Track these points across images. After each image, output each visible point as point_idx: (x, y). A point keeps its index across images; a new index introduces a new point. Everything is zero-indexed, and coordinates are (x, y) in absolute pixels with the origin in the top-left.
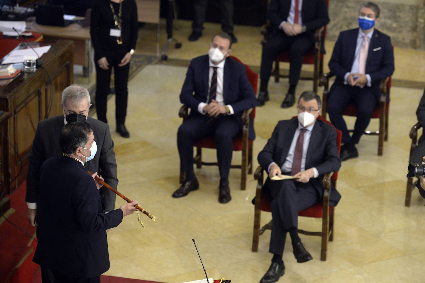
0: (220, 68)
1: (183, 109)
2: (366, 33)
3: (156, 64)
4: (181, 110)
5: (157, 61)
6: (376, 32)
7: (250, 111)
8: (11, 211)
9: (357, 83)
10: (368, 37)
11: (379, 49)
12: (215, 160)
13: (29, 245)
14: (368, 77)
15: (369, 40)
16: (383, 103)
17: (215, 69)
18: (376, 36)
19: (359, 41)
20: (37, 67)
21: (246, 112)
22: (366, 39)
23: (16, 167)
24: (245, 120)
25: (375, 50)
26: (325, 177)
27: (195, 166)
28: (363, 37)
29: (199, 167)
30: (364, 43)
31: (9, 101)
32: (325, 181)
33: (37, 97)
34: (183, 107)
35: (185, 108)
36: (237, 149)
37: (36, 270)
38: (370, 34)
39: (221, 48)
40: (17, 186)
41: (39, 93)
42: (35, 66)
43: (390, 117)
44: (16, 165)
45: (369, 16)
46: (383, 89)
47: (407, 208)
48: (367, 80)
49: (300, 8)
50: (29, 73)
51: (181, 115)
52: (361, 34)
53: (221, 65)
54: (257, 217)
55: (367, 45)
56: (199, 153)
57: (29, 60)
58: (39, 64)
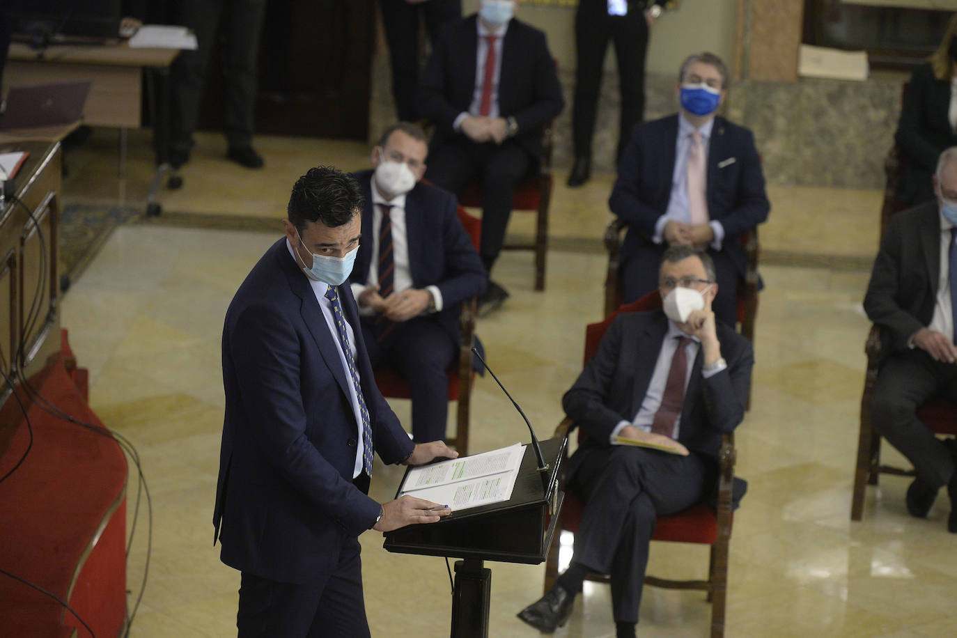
0: (399, 207)
2: (697, 126)
3: (136, 223)
5: (136, 217)
6: (720, 122)
10: (703, 136)
11: (731, 161)
14: (718, 228)
15: (706, 143)
17: (386, 209)
18: (722, 131)
19: (682, 145)
20: (7, 198)
21: (470, 307)
22: (698, 139)
25: (722, 165)
28: (690, 136)
30: (694, 150)
33: (8, 271)
38: (706, 128)
41: (10, 263)
42: (2, 197)
45: (710, 82)
47: (858, 524)
48: (713, 233)
49: (496, 79)
52: (685, 127)
53: (400, 202)
55: (701, 153)
58: (9, 194)
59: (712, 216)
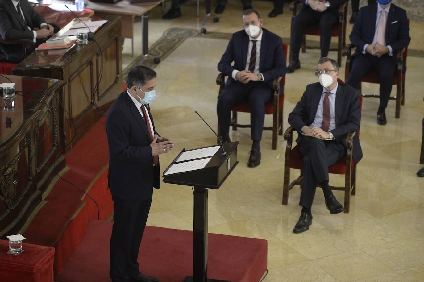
1: (220, 77)
2: (384, 9)
3: (196, 36)
4: (218, 78)
5: (196, 34)
6: (393, 6)
7: (280, 78)
8: (66, 169)
9: (377, 53)
10: (386, 12)
11: (396, 21)
12: (249, 123)
13: (83, 199)
15: (387, 15)
16: (400, 71)
17: (255, 42)
18: (393, 10)
19: (379, 15)
20: (88, 40)
21: (277, 80)
22: (384, 13)
23: (70, 130)
24: (276, 86)
25: (393, 23)
26: (348, 138)
27: (231, 128)
28: (381, 12)
29: (234, 129)
30: (382, 17)
31: (64, 70)
32: (347, 141)
33: (89, 66)
34: (220, 74)
35: (222, 76)
36: (268, 113)
37: (88, 222)
39: (253, 23)
40: (71, 147)
41: (90, 63)
42: (87, 39)
43: (407, 83)
44: (71, 128)
46: (400, 58)
48: (388, 50)
50: (81, 45)
51: (218, 82)
52: (380, 9)
54: (287, 173)
55: (385, 18)
56: (235, 116)
57: (82, 34)
58: (90, 37)
59: (387, 44)
